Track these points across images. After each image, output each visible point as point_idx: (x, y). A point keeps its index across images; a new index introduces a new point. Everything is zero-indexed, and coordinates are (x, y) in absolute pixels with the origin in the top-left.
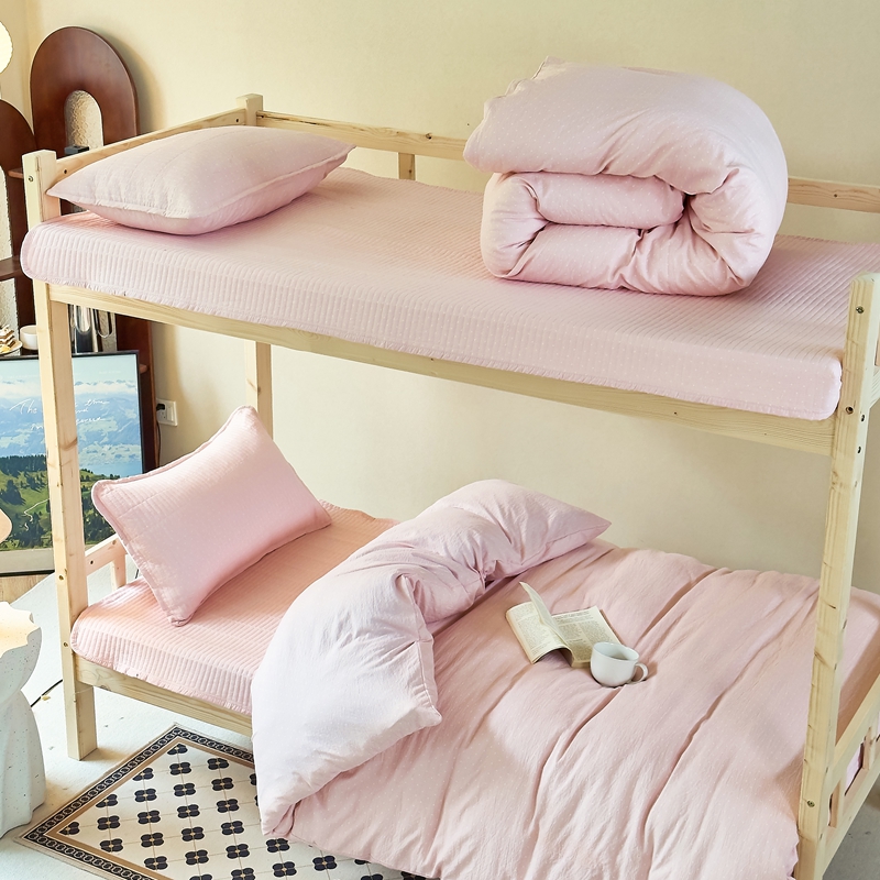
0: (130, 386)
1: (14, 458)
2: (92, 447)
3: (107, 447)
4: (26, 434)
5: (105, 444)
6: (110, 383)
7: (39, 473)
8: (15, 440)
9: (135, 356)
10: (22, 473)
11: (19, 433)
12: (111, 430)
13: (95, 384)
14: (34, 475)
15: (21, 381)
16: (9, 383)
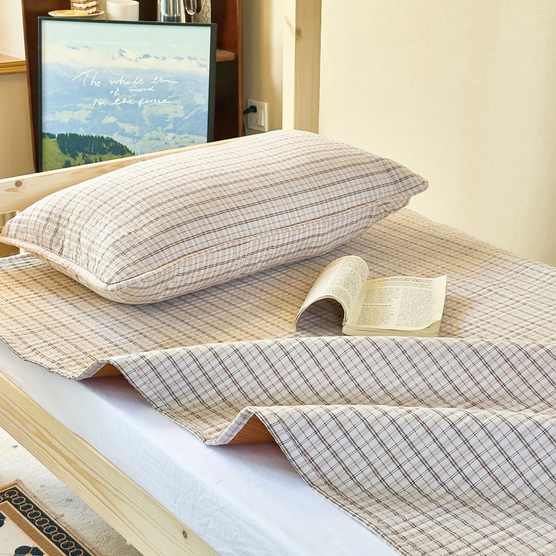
0: (201, 66)
1: (74, 136)
2: (155, 134)
3: (171, 135)
4: (87, 109)
5: (169, 131)
6: (180, 59)
7: (98, 157)
8: (76, 115)
9: (209, 29)
10: (80, 154)
11: (80, 108)
12: (177, 115)
13: (164, 59)
14: (92, 157)
15: (86, 47)
16: (74, 48)
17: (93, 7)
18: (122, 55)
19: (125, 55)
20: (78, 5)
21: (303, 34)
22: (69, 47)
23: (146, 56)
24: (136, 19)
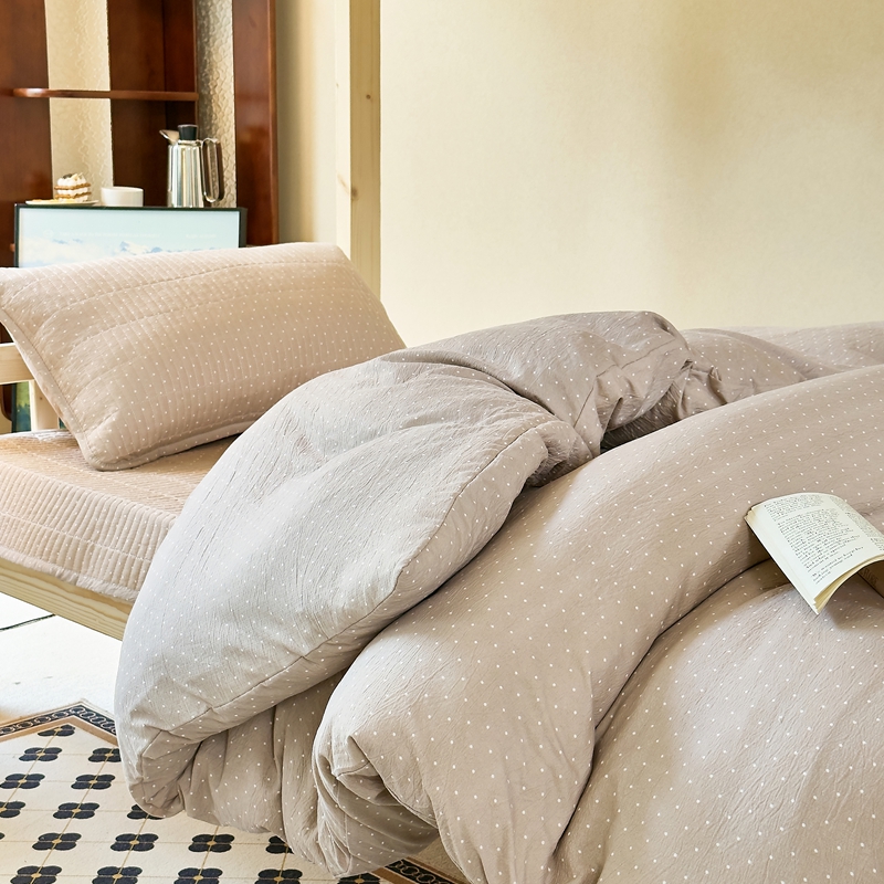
9: (237, 213)
15: (77, 241)
16: (62, 242)
17: (84, 194)
18: (124, 249)
19: (128, 249)
20: (65, 192)
21: (359, 193)
22: (55, 241)
23: (157, 250)
24: (141, 205)
